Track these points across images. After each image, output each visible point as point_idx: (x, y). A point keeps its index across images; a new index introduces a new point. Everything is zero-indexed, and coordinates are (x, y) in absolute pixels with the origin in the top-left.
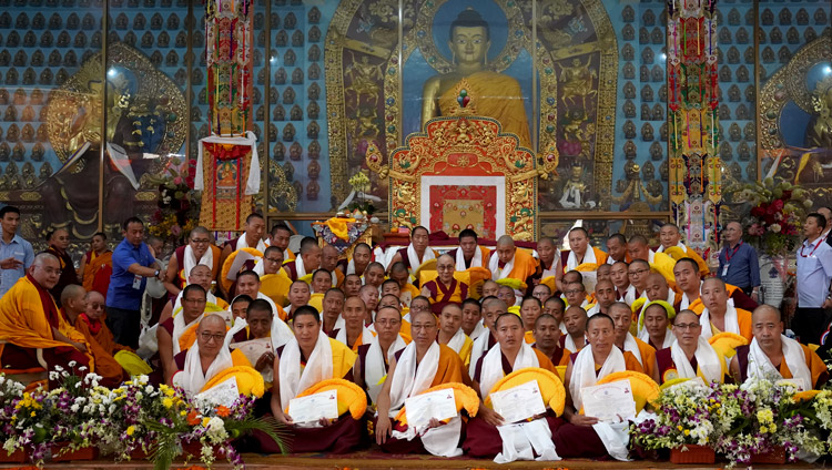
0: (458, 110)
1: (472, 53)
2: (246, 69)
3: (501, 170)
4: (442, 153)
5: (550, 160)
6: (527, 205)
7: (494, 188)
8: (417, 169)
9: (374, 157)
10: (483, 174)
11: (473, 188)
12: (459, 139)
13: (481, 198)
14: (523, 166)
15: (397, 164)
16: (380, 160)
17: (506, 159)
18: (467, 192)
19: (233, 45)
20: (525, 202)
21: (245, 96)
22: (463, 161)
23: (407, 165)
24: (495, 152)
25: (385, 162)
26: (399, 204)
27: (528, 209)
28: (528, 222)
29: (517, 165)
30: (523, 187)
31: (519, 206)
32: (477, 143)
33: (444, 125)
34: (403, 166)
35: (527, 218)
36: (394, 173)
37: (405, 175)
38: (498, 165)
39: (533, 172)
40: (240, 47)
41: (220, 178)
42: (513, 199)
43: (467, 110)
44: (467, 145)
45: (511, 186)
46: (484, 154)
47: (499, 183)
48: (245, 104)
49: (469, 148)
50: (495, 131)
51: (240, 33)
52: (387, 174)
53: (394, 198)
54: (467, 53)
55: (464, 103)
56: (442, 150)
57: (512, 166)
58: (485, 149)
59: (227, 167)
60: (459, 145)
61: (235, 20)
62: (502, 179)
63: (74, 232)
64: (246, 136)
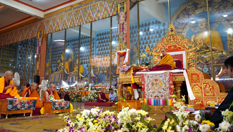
0: (170, 33)
1: (202, 26)
2: (126, 34)
3: (184, 49)
4: (166, 46)
5: (200, 44)
6: (193, 59)
7: (182, 55)
8: (159, 52)
9: (148, 50)
10: (179, 51)
11: (176, 55)
12: (171, 41)
13: (178, 58)
14: (191, 47)
15: (154, 51)
16: (149, 50)
17: (185, 45)
18: (174, 57)
19: (123, 29)
20: (192, 58)
21: (126, 40)
22: (172, 48)
23: (157, 51)
24: (182, 44)
25: (151, 51)
26: (155, 62)
27: (193, 60)
28: (194, 64)
29: (189, 47)
30: (191, 53)
31: (190, 60)
32: (176, 42)
33: (166, 38)
34: (155, 51)
35: (193, 63)
36: (153, 54)
37: (156, 54)
38: (183, 47)
39: (194, 48)
40: (124, 29)
41: (121, 61)
42: (188, 58)
43: (173, 33)
44: (173, 43)
45: (187, 54)
46: (179, 45)
47: (184, 53)
48: (126, 42)
49: (174, 44)
50: (182, 37)
51: (125, 26)
52: (151, 54)
53: (154, 60)
54: (201, 26)
55: (172, 31)
56: (166, 45)
57: (187, 47)
58: (179, 43)
59: (122, 58)
60: (171, 43)
61: (123, 23)
62: (184, 52)
63: (113, 79)
64: (126, 50)
